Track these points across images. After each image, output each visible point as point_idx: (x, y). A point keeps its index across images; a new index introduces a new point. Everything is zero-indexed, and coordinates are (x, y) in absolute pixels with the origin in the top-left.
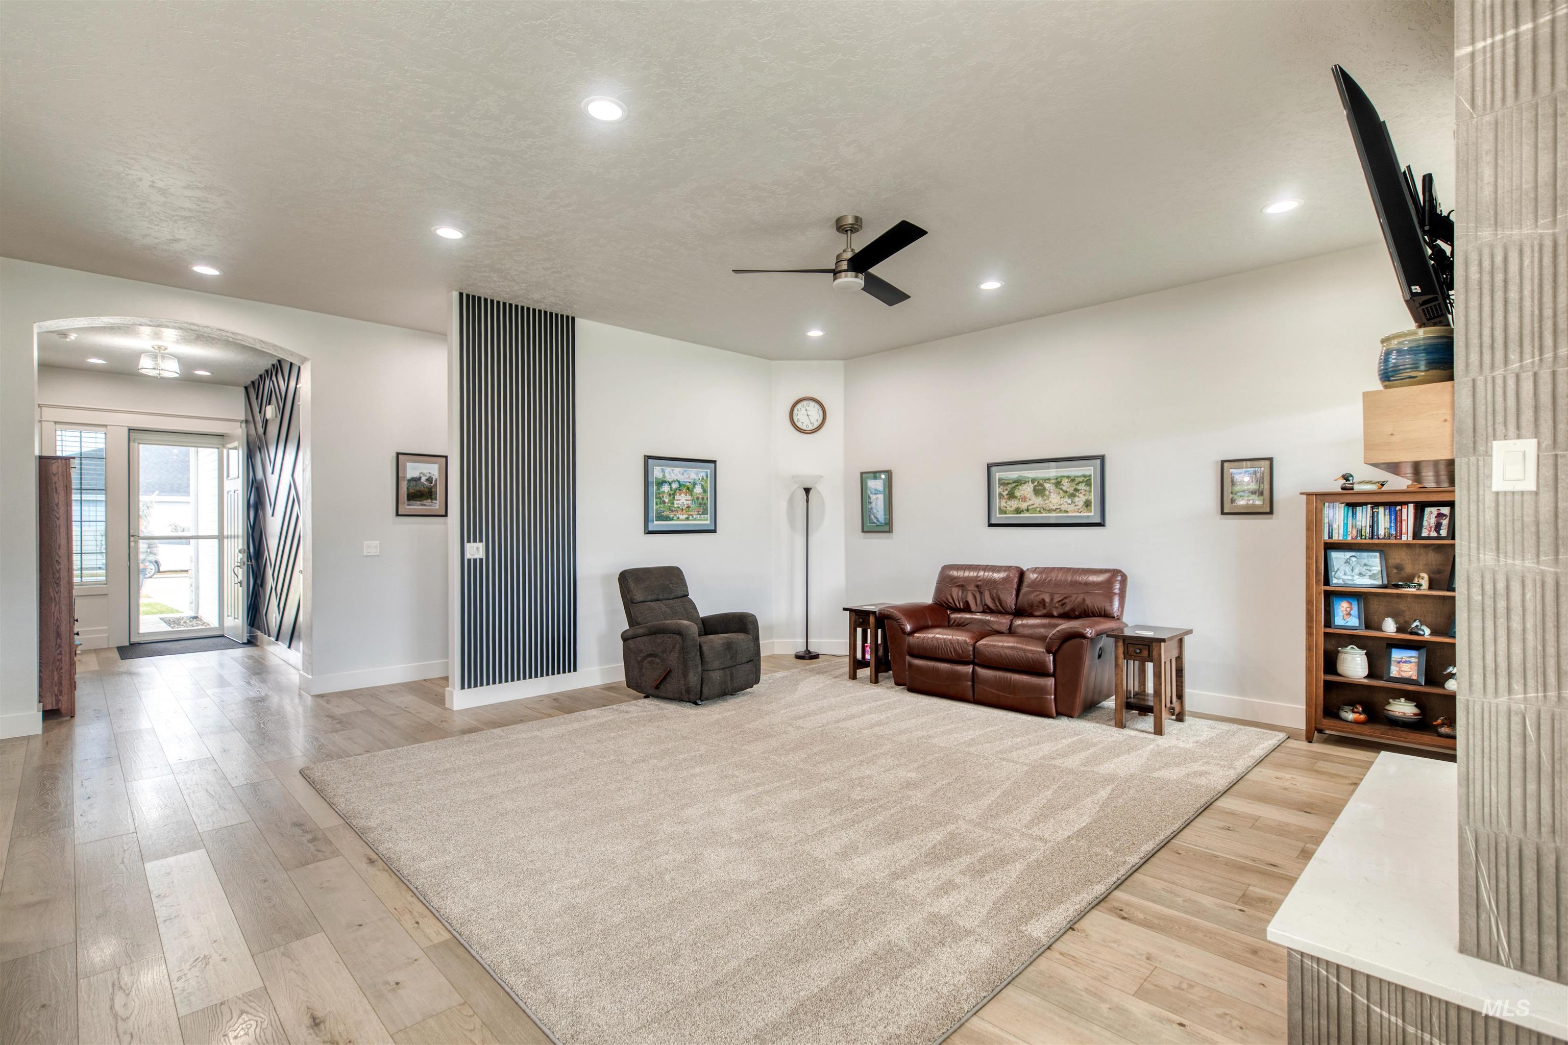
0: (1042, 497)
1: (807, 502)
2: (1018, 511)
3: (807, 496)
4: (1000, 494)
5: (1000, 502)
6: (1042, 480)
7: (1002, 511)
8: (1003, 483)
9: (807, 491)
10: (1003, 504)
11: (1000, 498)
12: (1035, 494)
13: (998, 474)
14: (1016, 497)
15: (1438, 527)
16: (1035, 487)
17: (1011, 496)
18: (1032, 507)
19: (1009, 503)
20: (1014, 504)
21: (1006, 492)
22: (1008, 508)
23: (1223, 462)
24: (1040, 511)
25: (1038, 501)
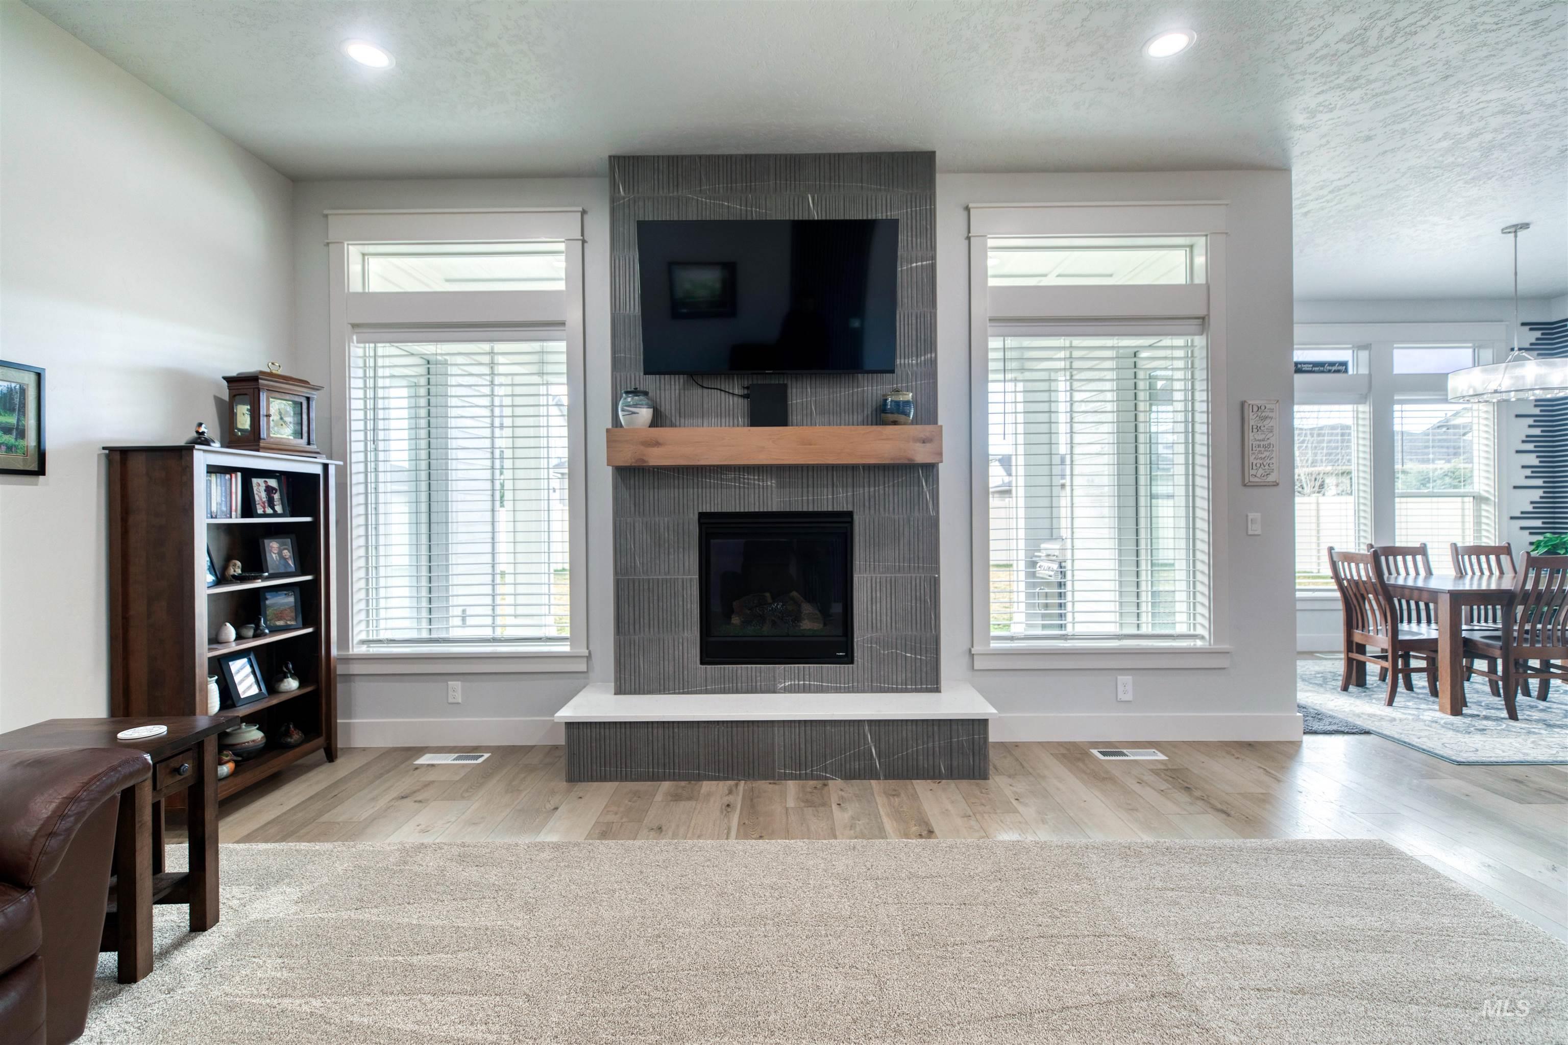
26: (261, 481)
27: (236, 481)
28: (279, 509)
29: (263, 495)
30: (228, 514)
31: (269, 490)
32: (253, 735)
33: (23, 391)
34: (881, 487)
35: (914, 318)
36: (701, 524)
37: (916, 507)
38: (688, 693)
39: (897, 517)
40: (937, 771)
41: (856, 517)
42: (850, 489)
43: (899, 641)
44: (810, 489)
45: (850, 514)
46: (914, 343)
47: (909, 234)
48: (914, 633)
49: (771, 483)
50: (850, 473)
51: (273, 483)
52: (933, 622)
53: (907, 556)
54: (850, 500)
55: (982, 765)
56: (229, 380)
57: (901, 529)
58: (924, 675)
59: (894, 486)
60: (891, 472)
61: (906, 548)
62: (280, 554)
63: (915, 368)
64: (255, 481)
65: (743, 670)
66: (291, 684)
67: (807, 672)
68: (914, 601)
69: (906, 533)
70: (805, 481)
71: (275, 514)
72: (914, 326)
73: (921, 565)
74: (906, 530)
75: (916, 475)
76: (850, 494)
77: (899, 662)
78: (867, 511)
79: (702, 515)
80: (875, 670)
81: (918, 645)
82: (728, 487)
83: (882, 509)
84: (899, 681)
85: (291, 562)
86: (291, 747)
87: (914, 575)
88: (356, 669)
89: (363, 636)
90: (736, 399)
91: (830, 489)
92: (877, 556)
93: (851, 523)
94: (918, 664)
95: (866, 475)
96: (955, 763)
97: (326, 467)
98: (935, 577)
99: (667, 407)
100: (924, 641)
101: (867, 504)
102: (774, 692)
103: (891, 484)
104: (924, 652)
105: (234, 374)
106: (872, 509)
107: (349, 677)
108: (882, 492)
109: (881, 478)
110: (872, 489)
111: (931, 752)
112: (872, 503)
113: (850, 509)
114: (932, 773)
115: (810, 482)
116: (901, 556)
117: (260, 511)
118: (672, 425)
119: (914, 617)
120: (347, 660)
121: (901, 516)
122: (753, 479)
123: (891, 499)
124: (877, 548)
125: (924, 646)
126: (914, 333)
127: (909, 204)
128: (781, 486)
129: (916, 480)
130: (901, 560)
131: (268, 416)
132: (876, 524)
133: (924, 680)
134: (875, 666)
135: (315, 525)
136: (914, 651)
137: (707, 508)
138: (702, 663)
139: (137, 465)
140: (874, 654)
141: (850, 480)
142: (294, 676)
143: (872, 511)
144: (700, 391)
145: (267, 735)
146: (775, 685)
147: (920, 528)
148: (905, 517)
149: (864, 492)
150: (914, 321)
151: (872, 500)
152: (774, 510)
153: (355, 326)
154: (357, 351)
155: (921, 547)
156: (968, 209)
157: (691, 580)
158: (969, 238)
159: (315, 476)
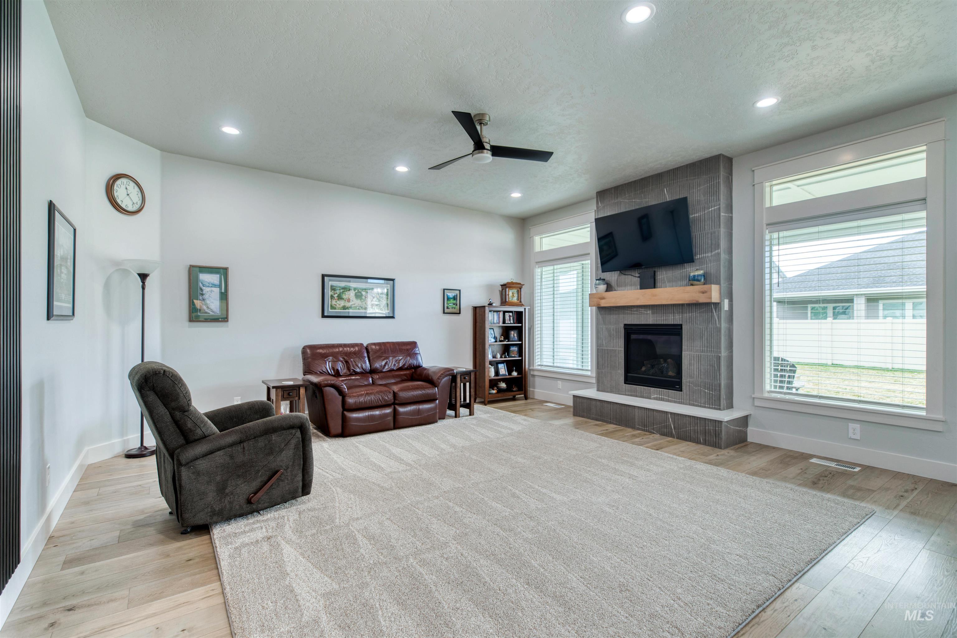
0: (360, 300)
1: (143, 288)
2: (344, 308)
3: (143, 283)
4: (332, 296)
5: (331, 301)
6: (361, 289)
7: (332, 307)
8: (333, 289)
9: (143, 277)
10: (334, 302)
11: (331, 299)
12: (356, 298)
13: (329, 283)
14: (343, 299)
15: (510, 320)
16: (356, 293)
17: (340, 298)
18: (353, 306)
19: (338, 302)
20: (342, 303)
21: (336, 295)
22: (338, 305)
23: (444, 290)
24: (359, 309)
25: (357, 302)
26: (508, 314)
27: (501, 314)
28: (512, 322)
29: (508, 318)
30: (499, 323)
31: (510, 316)
32: (503, 385)
33: (457, 295)
34: (694, 313)
35: (710, 235)
36: (625, 329)
37: (711, 323)
38: (620, 394)
39: (701, 327)
40: (699, 441)
41: (683, 327)
42: (681, 314)
43: (702, 384)
44: (665, 315)
45: (681, 325)
46: (710, 246)
47: (708, 196)
48: (709, 381)
49: (649, 312)
50: (681, 307)
51: (511, 314)
52: (718, 377)
53: (706, 345)
54: (681, 319)
55: (720, 442)
56: (502, 285)
57: (703, 332)
58: (713, 401)
59: (700, 312)
60: (699, 306)
61: (706, 341)
62: (514, 335)
63: (710, 258)
64: (506, 314)
65: (639, 388)
66: (515, 374)
67: (663, 393)
68: (709, 366)
69: (706, 335)
70: (662, 311)
71: (511, 323)
72: (710, 238)
73: (713, 350)
74: (706, 333)
75: (710, 308)
76: (681, 316)
77: (702, 393)
78: (688, 324)
79: (625, 325)
80: (691, 396)
81: (711, 387)
82: (634, 314)
83: (695, 323)
84: (702, 402)
85: (516, 338)
86: (513, 391)
87: (709, 354)
88: (536, 373)
89: (539, 363)
90: (637, 278)
91: (673, 315)
92: (692, 345)
93: (681, 329)
94: (711, 396)
95: (688, 308)
96: (707, 439)
97: (525, 309)
98: (719, 356)
99: (613, 284)
100: (714, 385)
101: (688, 321)
102: (650, 399)
103: (699, 312)
104: (714, 391)
105: (502, 284)
106: (690, 323)
107: (534, 376)
108: (695, 316)
109: (694, 309)
110: (690, 314)
111: (696, 431)
112: (690, 321)
113: (681, 323)
114: (696, 441)
115: (665, 312)
116: (703, 345)
117: (507, 322)
118: (615, 290)
119: (709, 373)
120: (533, 370)
121: (703, 327)
122: (642, 310)
123: (699, 319)
124: (692, 341)
125: (713, 388)
126: (710, 241)
127: (708, 182)
128: (653, 313)
129: (710, 310)
130: (703, 347)
131: (508, 295)
132: (692, 329)
133: (714, 404)
134: (691, 394)
135: (522, 326)
136: (708, 389)
137: (627, 323)
138: (625, 383)
139: (478, 310)
140: (691, 388)
141: (681, 310)
142: (516, 371)
143: (690, 324)
144: (624, 276)
145: (507, 386)
146: (650, 396)
147: (712, 332)
148: (705, 327)
149: (687, 315)
150: (710, 236)
151: (690, 319)
152: (651, 323)
153: (536, 263)
154: (538, 271)
155: (713, 341)
156: (753, 171)
157: (621, 350)
158: (754, 185)
159: (522, 312)
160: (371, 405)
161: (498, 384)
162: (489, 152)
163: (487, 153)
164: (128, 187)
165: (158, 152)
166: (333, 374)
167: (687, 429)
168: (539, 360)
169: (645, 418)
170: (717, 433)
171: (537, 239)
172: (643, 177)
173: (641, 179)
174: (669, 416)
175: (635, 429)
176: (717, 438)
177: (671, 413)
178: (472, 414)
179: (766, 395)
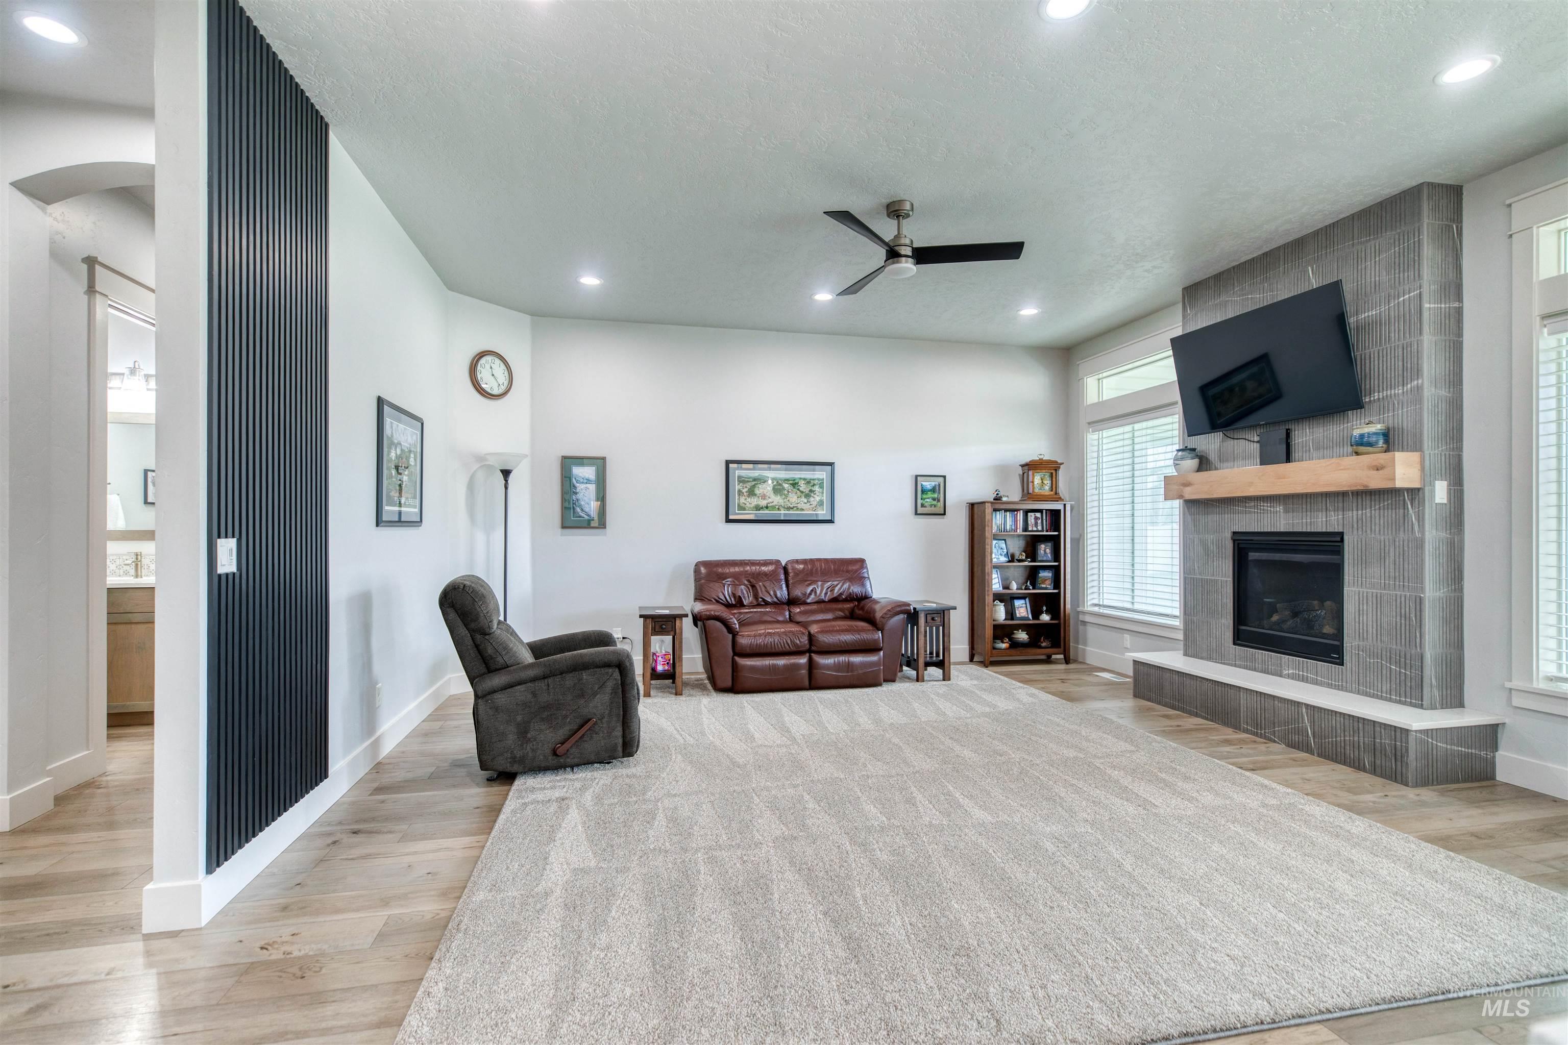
0: (781, 495)
1: (506, 488)
2: (758, 508)
3: (506, 481)
4: (740, 491)
5: (739, 499)
6: (781, 480)
7: (741, 508)
8: (742, 480)
9: (506, 473)
10: (742, 500)
11: (739, 495)
12: (774, 493)
13: (737, 472)
14: (755, 495)
15: (1036, 524)
16: (774, 486)
17: (751, 493)
18: (771, 505)
19: (749, 500)
20: (754, 501)
21: (746, 490)
22: (748, 504)
23: (917, 476)
24: (779, 509)
25: (777, 500)
26: (1032, 514)
27: (1020, 516)
28: (1040, 528)
29: (1033, 521)
30: (1016, 530)
31: (1036, 518)
32: (1022, 636)
33: (939, 485)
34: (1368, 510)
35: (1400, 350)
36: (1234, 541)
37: (1402, 529)
38: (1224, 664)
39: (1382, 538)
40: (1362, 764)
41: (1346, 538)
42: (1341, 513)
43: (1384, 653)
44: (1309, 513)
45: (1341, 534)
46: (1401, 372)
47: (1397, 271)
48: (1399, 647)
49: (1280, 508)
50: (1340, 498)
51: (1038, 515)
52: (1418, 640)
53: (1392, 574)
54: (1341, 521)
55: (1404, 771)
56: (1022, 466)
57: (1387, 548)
58: (1408, 689)
59: (1380, 508)
60: (1377, 497)
61: (1392, 566)
62: (1045, 551)
63: (1401, 397)
64: (1029, 514)
65: (1260, 654)
66: (1045, 618)
67: (1305, 665)
68: (1398, 618)
69: (1392, 554)
70: (1304, 506)
71: (1037, 531)
72: (1400, 358)
73: (1406, 584)
74: (1392, 550)
75: (1401, 498)
76: (1340, 517)
77: (1384, 672)
78: (1355, 532)
79: (1234, 533)
80: (1361, 675)
81: (1403, 660)
82: (1250, 512)
83: (1369, 532)
84: (1384, 689)
85: (1049, 555)
86: (1040, 647)
87: (1399, 593)
88: (1088, 619)
89: (1096, 602)
90: (1255, 444)
91: (1324, 513)
92: (1364, 573)
93: (1342, 540)
94: (1403, 678)
95: (1355, 501)
96: (1378, 762)
97: (1065, 505)
98: (1421, 598)
99: (1213, 457)
100: (1408, 657)
101: (1355, 526)
102: (1281, 676)
103: (1377, 507)
104: (1408, 667)
105: (1023, 463)
106: (1360, 530)
107: (1084, 623)
108: (1368, 515)
109: (1368, 502)
110: (1360, 512)
111: (1356, 745)
112: (1360, 525)
113: (1341, 530)
114: (1357, 764)
115: (1309, 507)
116: (1387, 575)
117: (1030, 529)
118: (1216, 469)
119: (1399, 632)
120: (1084, 613)
121: (1387, 537)
122: (1266, 506)
123: (1377, 521)
124: (1364, 566)
125: (1408, 662)
126: (1400, 363)
127: (1397, 243)
128: (1286, 511)
129: (1402, 503)
130: (1387, 578)
131: (1033, 482)
132: (1364, 542)
133: (1408, 694)
134: (1361, 671)
135: (1059, 536)
136: (1399, 664)
137: (1237, 529)
138: (1234, 644)
140: (1361, 660)
141: (1341, 505)
142: (1047, 612)
143: (1360, 533)
144: (1232, 441)
145: (1029, 638)
146: (1281, 671)
147: (1406, 549)
148: (1391, 537)
149: (1353, 515)
150: (1400, 353)
151: (1360, 522)
152: (1282, 530)
153: (1089, 423)
154: (1092, 438)
155: (1406, 566)
156: (1510, 205)
157: (1226, 581)
158: (1511, 236)
159: (1059, 511)
160: (773, 650)
161: (1013, 633)
162: (910, 260)
163: (906, 262)
164: (493, 366)
165: (528, 318)
166: (734, 603)
167: (1338, 739)
168: (1096, 596)
169: (1259, 712)
170: (1399, 754)
171: (1091, 383)
172: (1266, 249)
173: (1264, 254)
174: (1304, 710)
175: (1240, 730)
176: (1399, 764)
177: (1307, 706)
178: (946, 678)
179: (1542, 685)
